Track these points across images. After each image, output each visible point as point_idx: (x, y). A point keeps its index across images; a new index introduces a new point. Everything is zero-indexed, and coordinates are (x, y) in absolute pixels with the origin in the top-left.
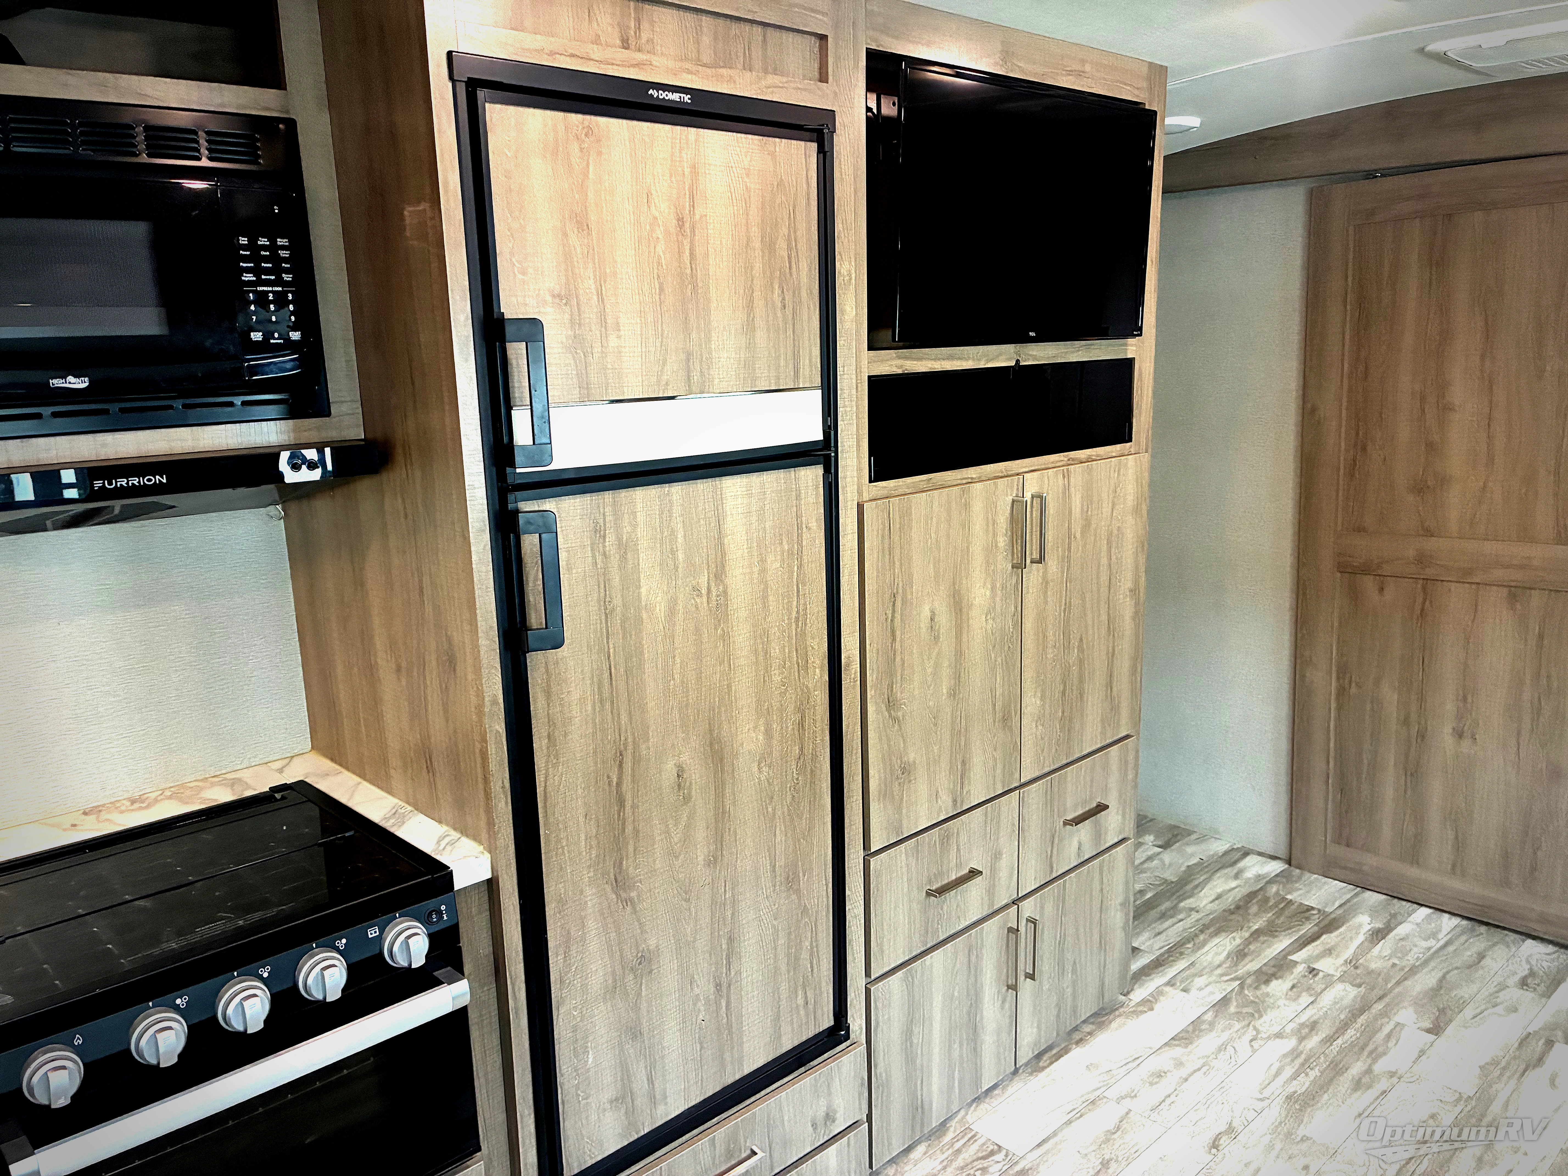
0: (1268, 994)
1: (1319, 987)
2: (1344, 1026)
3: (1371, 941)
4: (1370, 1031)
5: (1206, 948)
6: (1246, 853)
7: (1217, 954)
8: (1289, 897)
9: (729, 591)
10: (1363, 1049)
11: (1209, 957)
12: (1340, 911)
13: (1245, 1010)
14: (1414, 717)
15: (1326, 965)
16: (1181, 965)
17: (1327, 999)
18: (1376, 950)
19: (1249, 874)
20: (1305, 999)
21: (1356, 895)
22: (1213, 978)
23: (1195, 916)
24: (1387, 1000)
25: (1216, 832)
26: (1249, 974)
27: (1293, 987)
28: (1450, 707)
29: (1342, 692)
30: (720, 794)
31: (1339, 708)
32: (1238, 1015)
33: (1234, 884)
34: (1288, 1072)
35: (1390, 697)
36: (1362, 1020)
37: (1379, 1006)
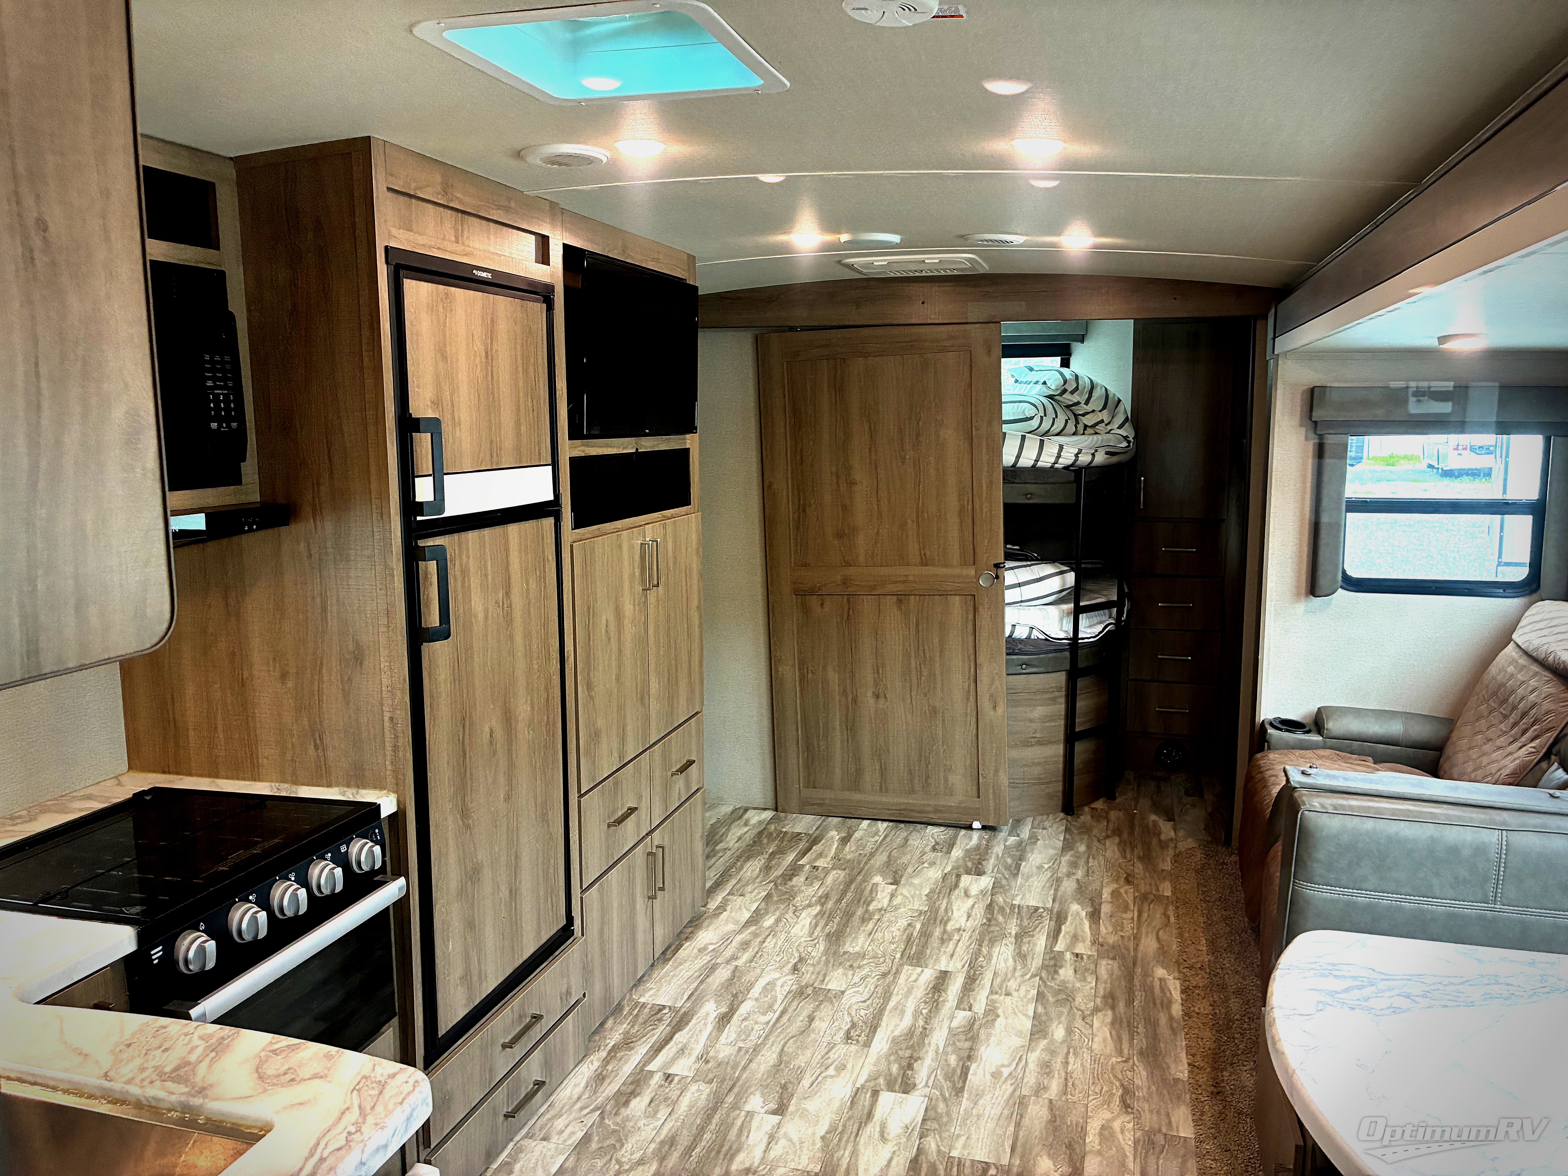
0: (793, 886)
1: (822, 875)
2: (844, 893)
3: (843, 844)
4: (860, 891)
5: (745, 870)
6: (746, 810)
7: (753, 871)
8: (784, 830)
9: (513, 604)
10: (859, 901)
11: (749, 874)
12: (818, 832)
13: (783, 897)
14: (849, 689)
15: (820, 863)
16: (733, 882)
17: (830, 879)
18: (847, 848)
19: (753, 821)
20: (817, 885)
21: (824, 821)
22: (756, 885)
23: (729, 853)
24: (863, 873)
25: (722, 800)
26: (778, 877)
27: (807, 879)
28: (870, 679)
29: (803, 679)
30: (510, 750)
31: (801, 691)
32: (781, 901)
33: (746, 829)
34: (822, 923)
35: (833, 676)
36: (853, 886)
37: (860, 878)
